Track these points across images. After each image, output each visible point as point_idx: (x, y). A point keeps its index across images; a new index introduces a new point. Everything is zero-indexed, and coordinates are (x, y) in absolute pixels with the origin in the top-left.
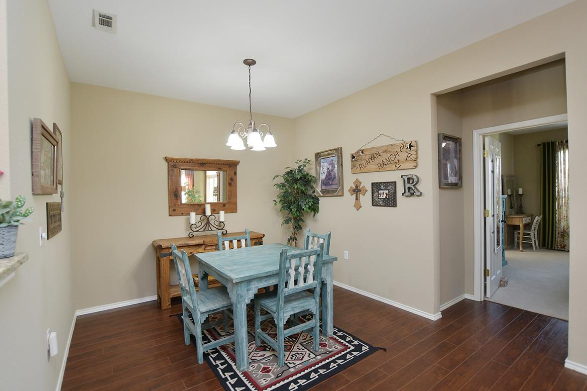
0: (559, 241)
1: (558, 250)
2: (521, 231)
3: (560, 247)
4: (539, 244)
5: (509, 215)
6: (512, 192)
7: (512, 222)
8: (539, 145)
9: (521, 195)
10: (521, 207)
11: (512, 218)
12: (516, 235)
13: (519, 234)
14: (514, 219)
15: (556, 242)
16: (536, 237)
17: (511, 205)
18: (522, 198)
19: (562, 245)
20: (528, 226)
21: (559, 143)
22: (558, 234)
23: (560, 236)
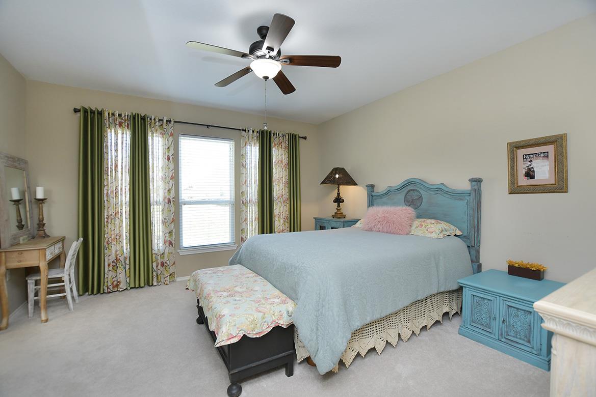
0: (110, 277)
1: (109, 293)
2: (43, 276)
3: (111, 287)
4: (78, 290)
5: (12, 245)
6: (22, 193)
7: (20, 261)
8: (76, 111)
9: (42, 201)
10: (41, 225)
11: (21, 252)
12: (31, 287)
13: (37, 283)
14: (25, 254)
15: (106, 280)
16: (73, 279)
17: (20, 221)
18: (45, 207)
19: (115, 283)
20: (56, 262)
21: (109, 114)
22: (109, 265)
23: (111, 268)
